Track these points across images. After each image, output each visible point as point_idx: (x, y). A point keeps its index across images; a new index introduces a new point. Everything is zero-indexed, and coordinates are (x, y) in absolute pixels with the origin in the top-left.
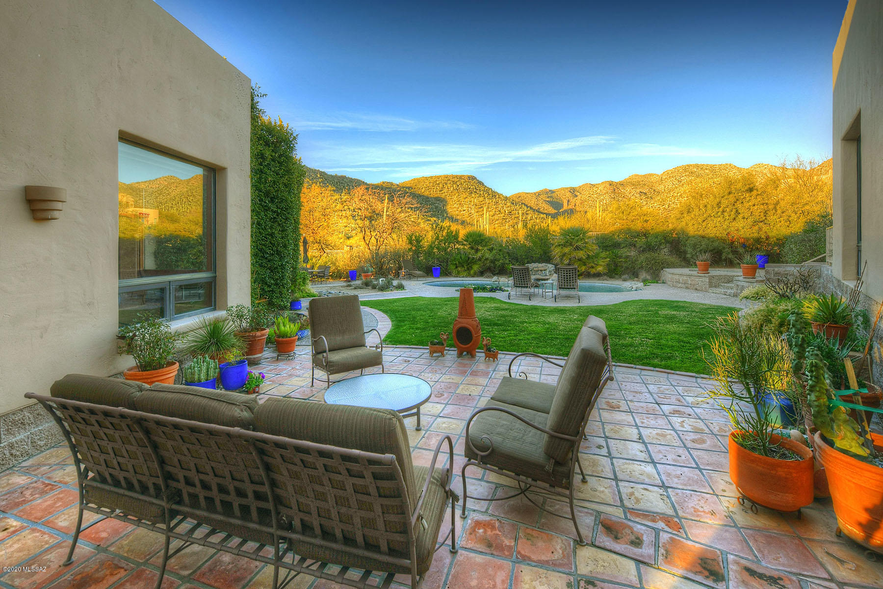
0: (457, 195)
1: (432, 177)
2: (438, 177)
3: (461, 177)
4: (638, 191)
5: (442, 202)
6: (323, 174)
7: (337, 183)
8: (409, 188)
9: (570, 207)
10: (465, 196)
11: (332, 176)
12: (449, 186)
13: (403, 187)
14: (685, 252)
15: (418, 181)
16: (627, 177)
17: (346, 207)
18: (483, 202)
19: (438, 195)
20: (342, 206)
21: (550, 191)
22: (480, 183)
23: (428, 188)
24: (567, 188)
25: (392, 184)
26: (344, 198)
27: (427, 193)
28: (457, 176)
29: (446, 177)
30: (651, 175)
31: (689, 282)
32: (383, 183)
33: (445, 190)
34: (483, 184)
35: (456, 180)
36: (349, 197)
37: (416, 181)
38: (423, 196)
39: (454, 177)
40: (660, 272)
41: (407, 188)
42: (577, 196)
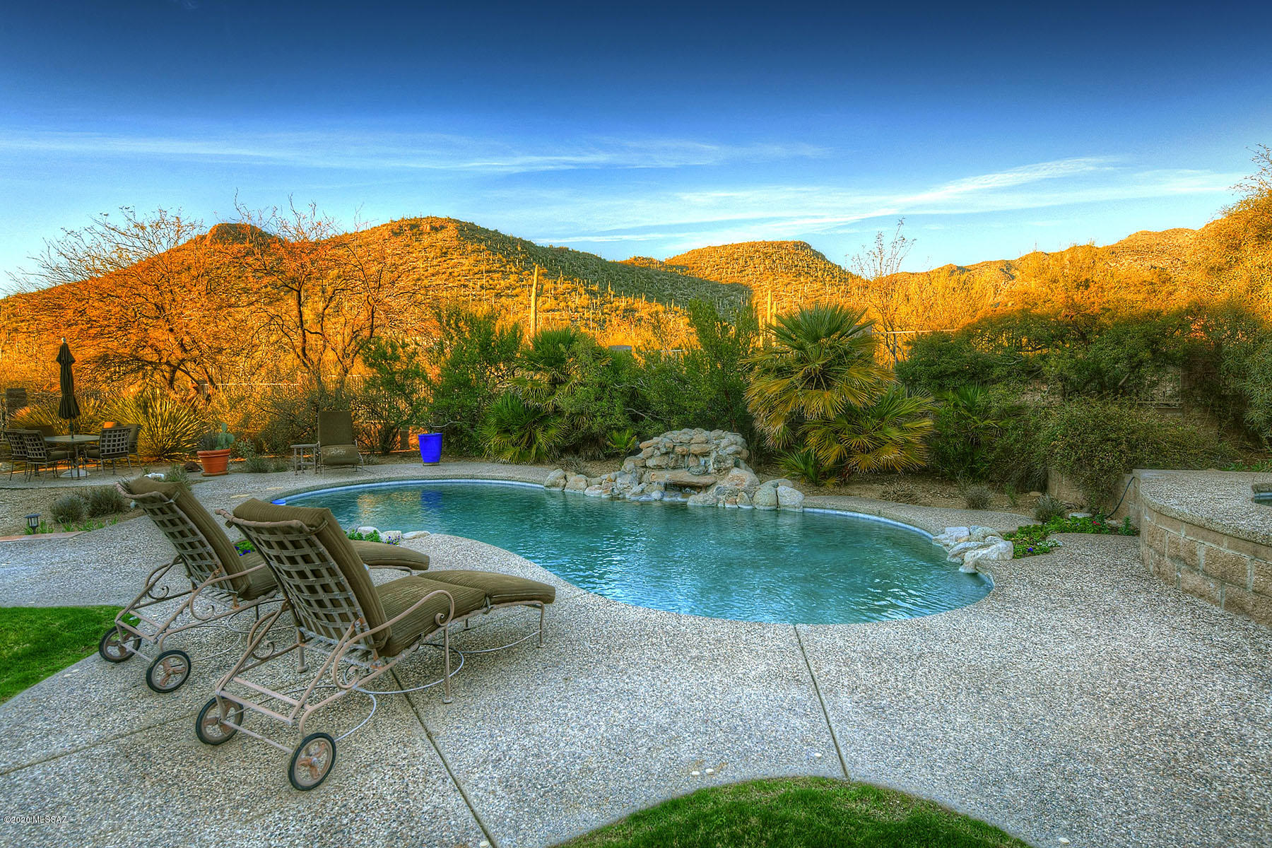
0: (771, 278)
1: (725, 247)
2: (738, 246)
3: (780, 245)
5: (742, 293)
6: (527, 246)
7: (551, 261)
8: (682, 267)
9: (999, 299)
10: (786, 281)
11: (543, 249)
12: (757, 261)
13: (672, 267)
14: (1242, 400)
15: (700, 254)
16: (1124, 237)
17: (562, 304)
18: (821, 292)
19: (736, 280)
20: (554, 302)
21: (959, 268)
22: (818, 255)
23: (717, 267)
24: (995, 263)
25: (651, 261)
26: (561, 287)
27: (714, 277)
28: (772, 244)
29: (753, 245)
30: (1177, 232)
31: (1252, 579)
32: (635, 259)
33: (749, 271)
34: (823, 258)
35: (771, 250)
36: (569, 286)
37: (696, 254)
38: (708, 282)
39: (766, 245)
40: (1119, 478)
41: (677, 267)
42: (1013, 278)
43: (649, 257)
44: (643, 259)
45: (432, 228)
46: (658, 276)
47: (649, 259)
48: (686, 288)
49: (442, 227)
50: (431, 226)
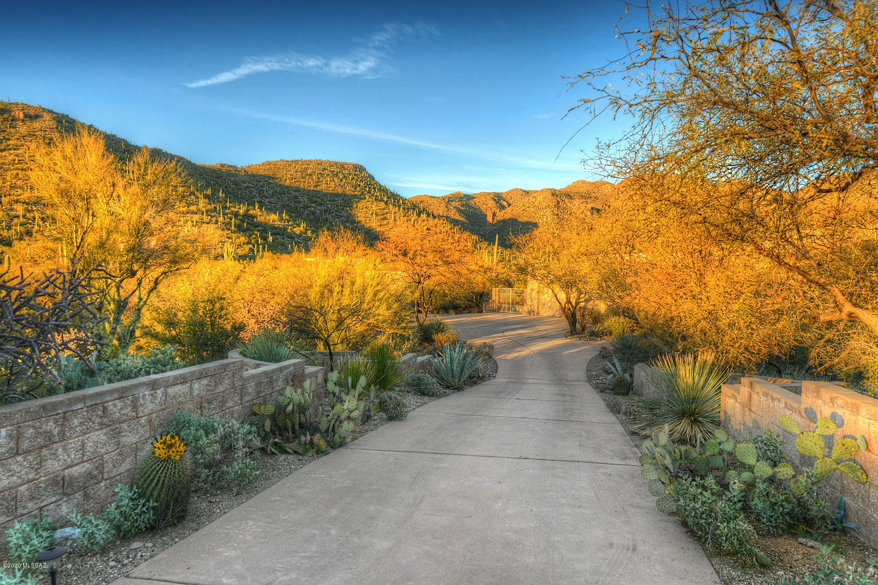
2: (308, 163)
4: (589, 206)
25: (235, 168)
42: (504, 207)
43: (234, 164)
44: (229, 166)
45: (26, 116)
46: (245, 183)
47: (234, 167)
48: (272, 197)
49: (37, 117)
50: (24, 113)
